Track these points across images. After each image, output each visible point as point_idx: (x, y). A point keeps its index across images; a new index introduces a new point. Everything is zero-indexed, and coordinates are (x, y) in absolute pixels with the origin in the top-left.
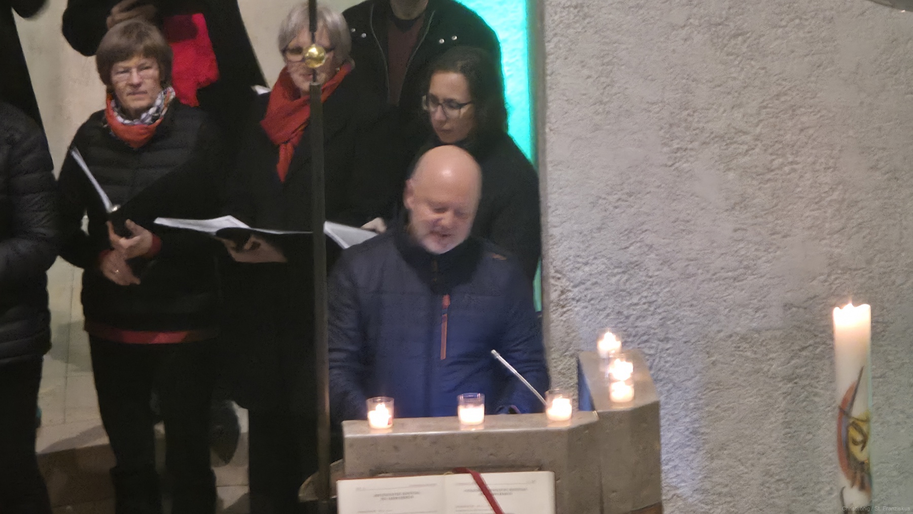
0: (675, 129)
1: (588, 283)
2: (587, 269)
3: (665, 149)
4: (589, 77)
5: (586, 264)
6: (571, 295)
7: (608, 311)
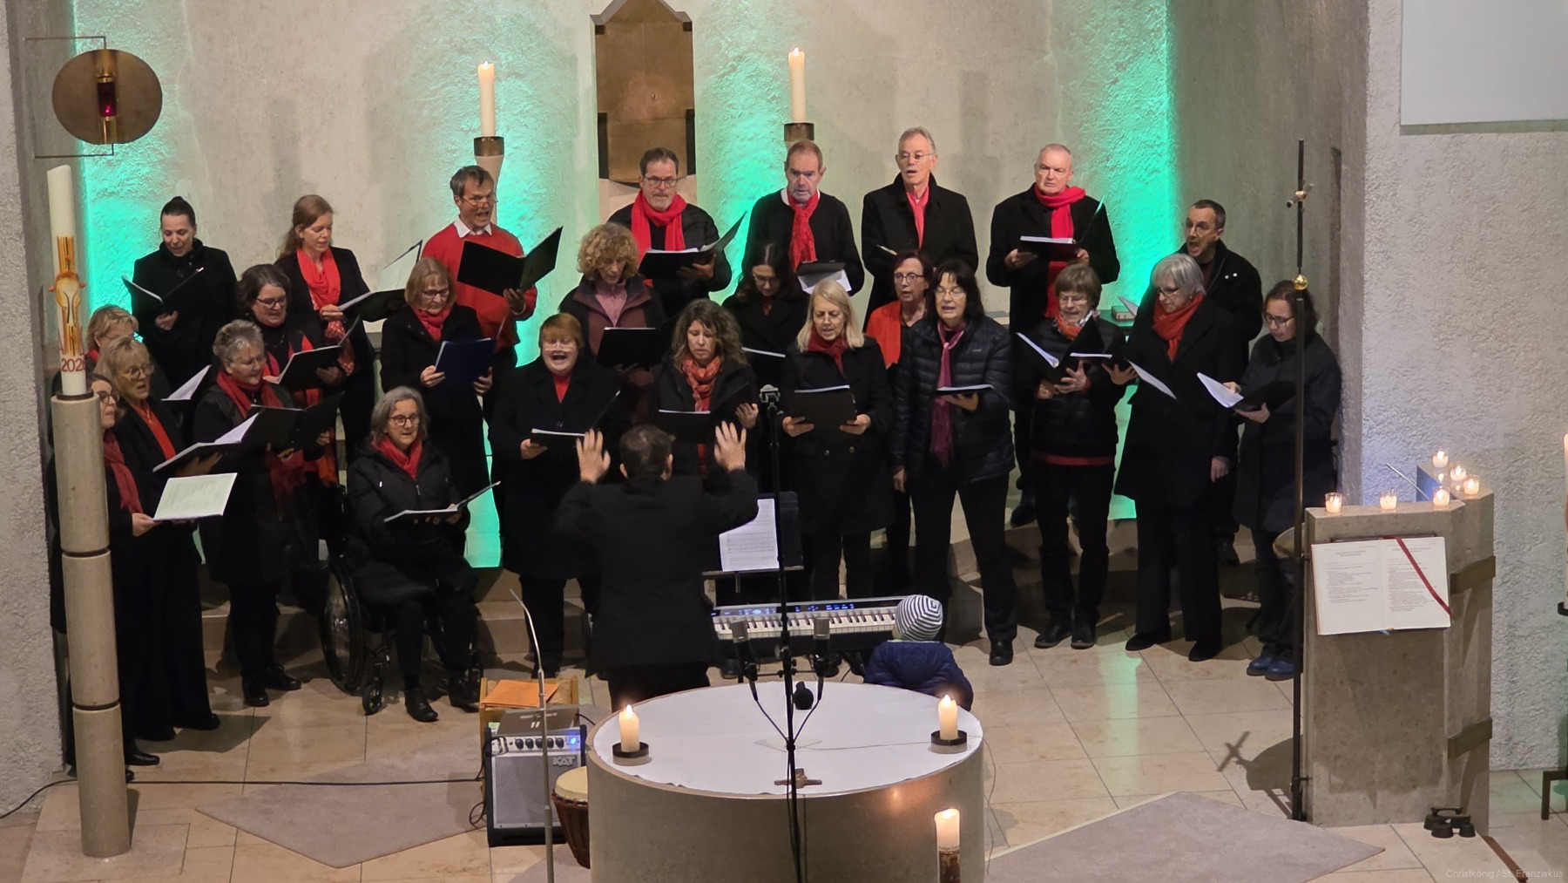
0: (1441, 326)
1: (1386, 423)
2: (1385, 414)
3: (1435, 339)
4: (1390, 295)
5: (1385, 411)
6: (1375, 430)
7: (1398, 439)
